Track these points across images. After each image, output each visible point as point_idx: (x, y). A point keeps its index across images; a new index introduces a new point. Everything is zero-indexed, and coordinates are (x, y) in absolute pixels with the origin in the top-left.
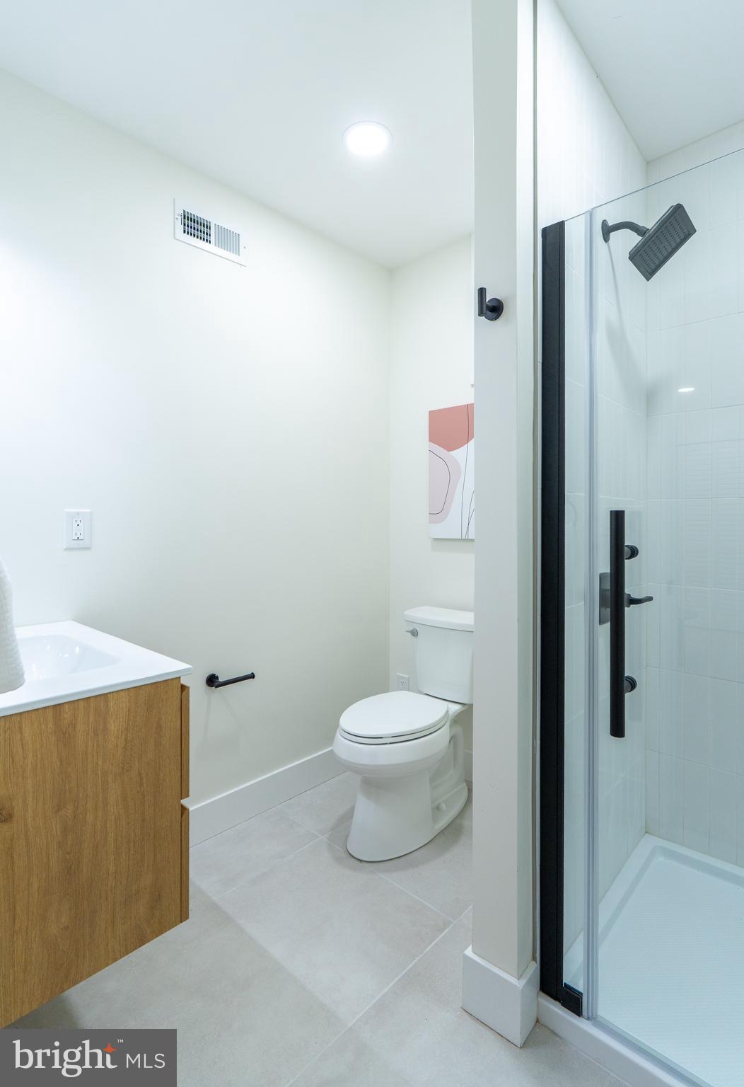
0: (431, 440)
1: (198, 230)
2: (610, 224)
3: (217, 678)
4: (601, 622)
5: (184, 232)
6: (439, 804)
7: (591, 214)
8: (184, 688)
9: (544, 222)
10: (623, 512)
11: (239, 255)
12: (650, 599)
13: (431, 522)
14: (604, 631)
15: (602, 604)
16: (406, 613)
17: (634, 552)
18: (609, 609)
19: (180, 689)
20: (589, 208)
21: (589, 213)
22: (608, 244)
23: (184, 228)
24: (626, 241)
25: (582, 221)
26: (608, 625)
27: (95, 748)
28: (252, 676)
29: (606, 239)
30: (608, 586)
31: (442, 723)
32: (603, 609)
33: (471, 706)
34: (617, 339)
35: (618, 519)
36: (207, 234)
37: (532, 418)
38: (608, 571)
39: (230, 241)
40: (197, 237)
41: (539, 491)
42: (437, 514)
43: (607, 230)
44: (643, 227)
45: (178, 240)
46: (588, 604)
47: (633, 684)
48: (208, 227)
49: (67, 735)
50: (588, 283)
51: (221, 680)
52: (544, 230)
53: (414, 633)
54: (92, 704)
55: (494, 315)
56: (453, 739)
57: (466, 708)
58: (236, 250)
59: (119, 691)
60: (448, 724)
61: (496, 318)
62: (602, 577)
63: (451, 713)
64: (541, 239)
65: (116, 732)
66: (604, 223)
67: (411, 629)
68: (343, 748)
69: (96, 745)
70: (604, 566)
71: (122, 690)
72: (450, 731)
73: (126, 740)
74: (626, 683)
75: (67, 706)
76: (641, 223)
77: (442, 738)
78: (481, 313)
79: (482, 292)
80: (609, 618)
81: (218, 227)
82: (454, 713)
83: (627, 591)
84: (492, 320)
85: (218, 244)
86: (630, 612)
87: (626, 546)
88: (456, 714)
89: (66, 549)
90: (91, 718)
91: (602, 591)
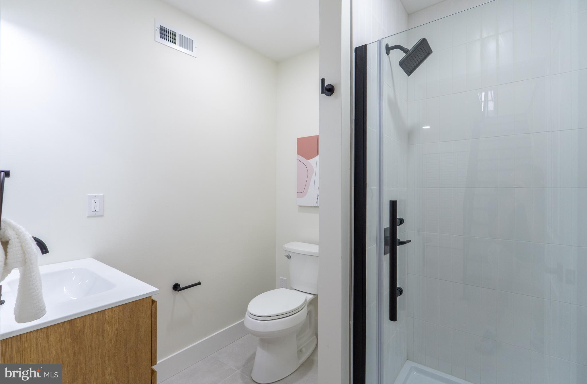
0: (298, 153)
1: (169, 37)
2: (390, 46)
3: (179, 285)
4: (385, 254)
5: (161, 37)
6: (301, 349)
7: (380, 42)
8: (153, 302)
9: (356, 45)
10: (396, 201)
11: (193, 51)
12: (409, 241)
13: (298, 197)
14: (386, 259)
15: (386, 244)
16: (284, 246)
17: (402, 221)
18: (389, 247)
19: (151, 303)
20: (379, 39)
21: (379, 41)
22: (389, 57)
23: (161, 35)
24: (398, 55)
25: (375, 46)
26: (388, 255)
27: (97, 343)
28: (199, 284)
29: (388, 53)
30: (388, 235)
31: (304, 305)
32: (386, 247)
33: (317, 295)
34: (393, 105)
35: (393, 205)
36: (174, 39)
37: (350, 148)
38: (389, 226)
39: (187, 43)
40: (169, 40)
41: (353, 188)
42: (301, 193)
43: (388, 49)
44: (406, 48)
45: (156, 41)
46: (378, 245)
47: (401, 292)
48: (175, 35)
49: (78, 337)
50: (379, 75)
51: (181, 287)
52: (356, 49)
53: (289, 257)
54: (95, 317)
55: (329, 93)
56: (309, 313)
57: (316, 296)
58: (191, 48)
59: (112, 308)
60: (306, 307)
61: (331, 95)
62: (385, 230)
63: (308, 300)
64: (354, 53)
65: (110, 331)
66: (387, 45)
67: (287, 254)
68: (249, 323)
69: (97, 341)
70: (386, 224)
71: (114, 307)
72: (307, 310)
73: (117, 336)
74: (397, 291)
75: (78, 320)
76: (405, 47)
77: (303, 314)
78: (322, 92)
79: (323, 81)
80: (389, 252)
81: (181, 36)
82: (309, 300)
83: (398, 238)
84: (328, 96)
85: (181, 45)
86: (399, 248)
87: (398, 219)
88: (311, 300)
89: (88, 217)
90: (94, 326)
91: (385, 237)
